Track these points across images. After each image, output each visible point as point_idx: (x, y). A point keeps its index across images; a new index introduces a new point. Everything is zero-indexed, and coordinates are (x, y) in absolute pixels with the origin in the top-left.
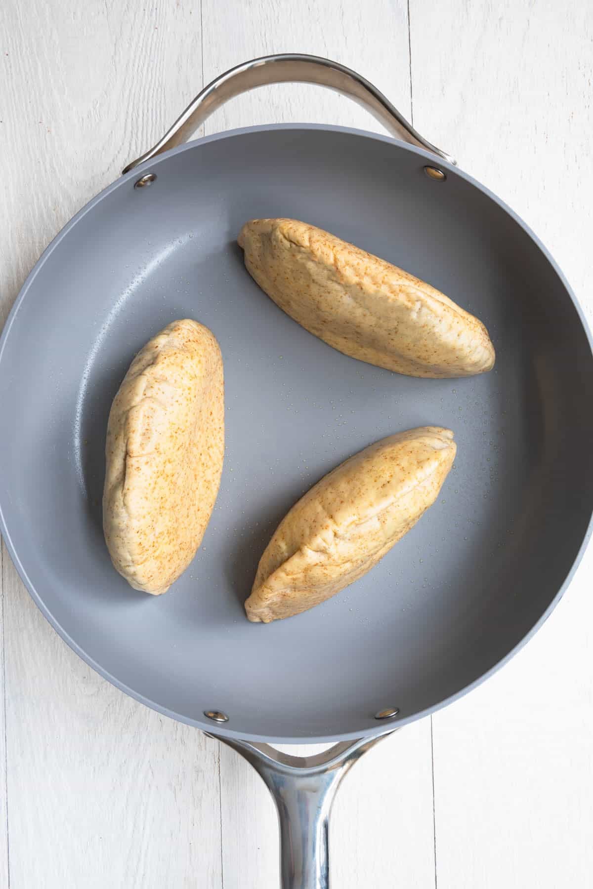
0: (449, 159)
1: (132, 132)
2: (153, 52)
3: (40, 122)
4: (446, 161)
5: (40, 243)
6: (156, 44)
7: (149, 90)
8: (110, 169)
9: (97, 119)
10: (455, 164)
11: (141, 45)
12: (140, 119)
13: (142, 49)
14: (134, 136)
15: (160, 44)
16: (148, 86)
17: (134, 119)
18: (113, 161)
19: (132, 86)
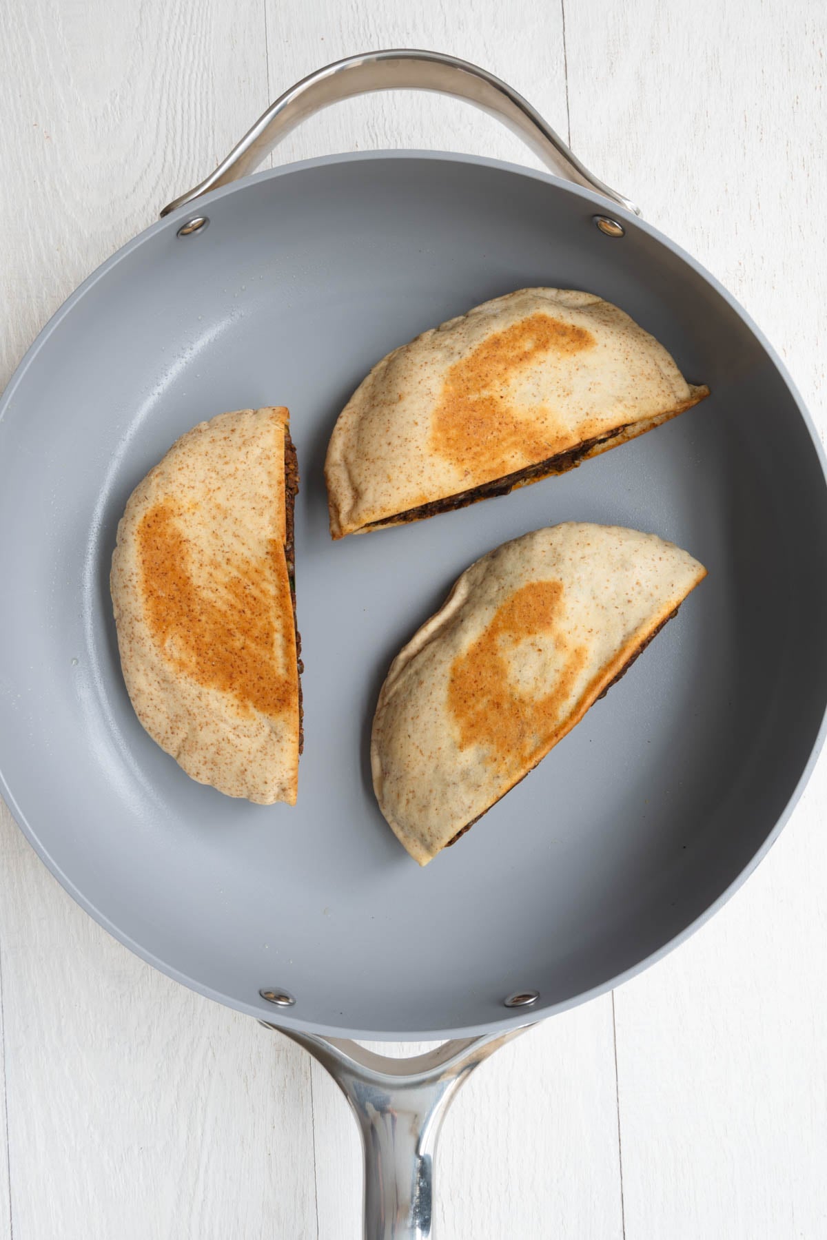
0: (630, 206)
1: (167, 137)
2: (195, 22)
3: (36, 125)
4: (625, 208)
5: (38, 297)
6: (199, 10)
7: (190, 76)
8: (136, 190)
9: (117, 120)
10: (637, 213)
11: (177, 11)
12: (179, 117)
13: (179, 17)
14: (171, 143)
15: (205, 10)
16: (188, 72)
17: (170, 118)
18: (141, 178)
19: (166, 70)
